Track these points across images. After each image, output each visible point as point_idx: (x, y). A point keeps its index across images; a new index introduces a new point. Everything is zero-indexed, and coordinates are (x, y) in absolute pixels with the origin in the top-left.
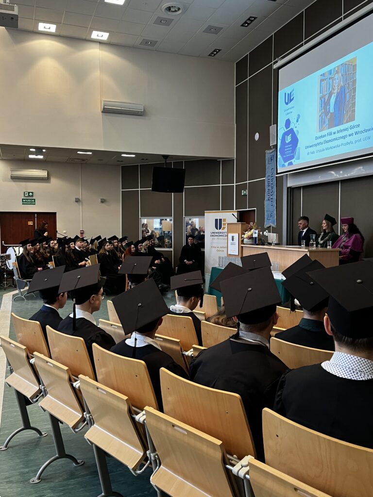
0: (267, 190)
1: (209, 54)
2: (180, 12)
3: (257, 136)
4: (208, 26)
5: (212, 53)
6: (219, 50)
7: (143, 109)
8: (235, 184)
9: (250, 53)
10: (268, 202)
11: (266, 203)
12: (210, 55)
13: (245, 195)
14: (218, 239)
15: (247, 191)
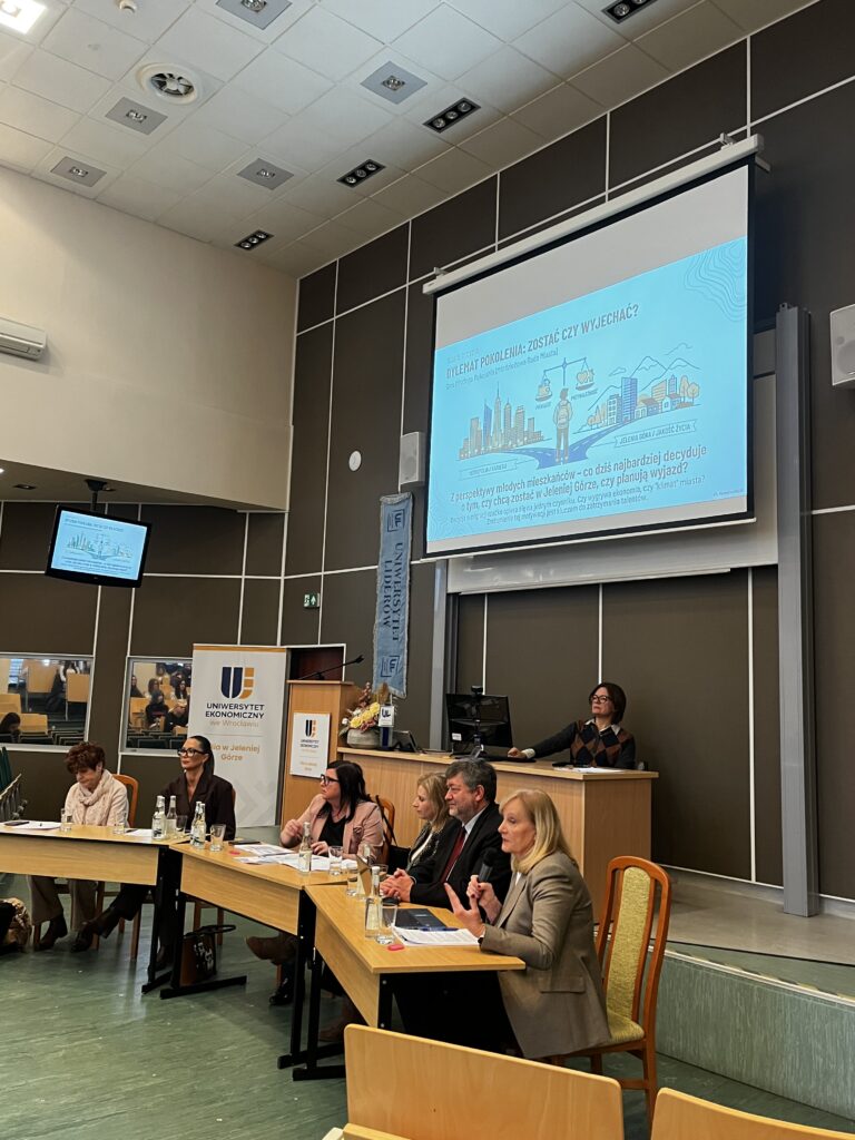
0: (380, 598)
1: (237, 241)
2: (192, 97)
3: (355, 460)
4: (255, 159)
5: (246, 241)
6: (268, 236)
7: (44, 342)
8: (282, 578)
9: (340, 260)
10: (383, 629)
11: (378, 631)
12: (239, 245)
13: (314, 608)
14: (226, 723)
15: (321, 596)
